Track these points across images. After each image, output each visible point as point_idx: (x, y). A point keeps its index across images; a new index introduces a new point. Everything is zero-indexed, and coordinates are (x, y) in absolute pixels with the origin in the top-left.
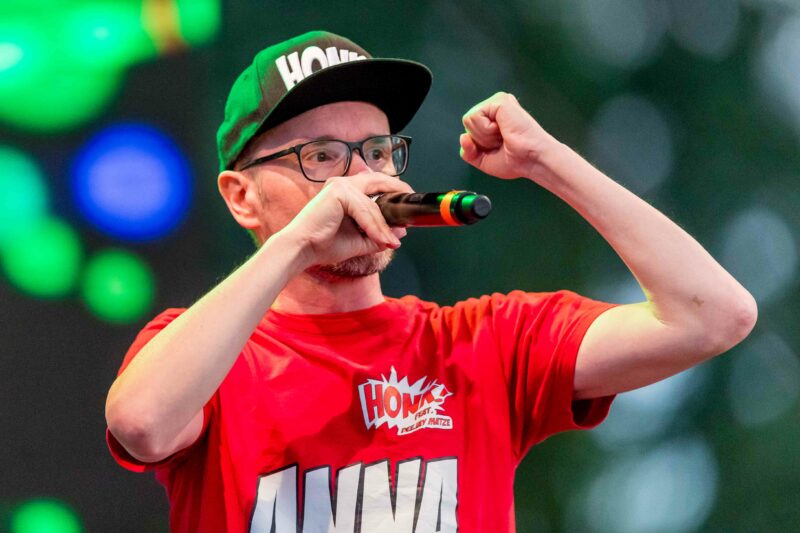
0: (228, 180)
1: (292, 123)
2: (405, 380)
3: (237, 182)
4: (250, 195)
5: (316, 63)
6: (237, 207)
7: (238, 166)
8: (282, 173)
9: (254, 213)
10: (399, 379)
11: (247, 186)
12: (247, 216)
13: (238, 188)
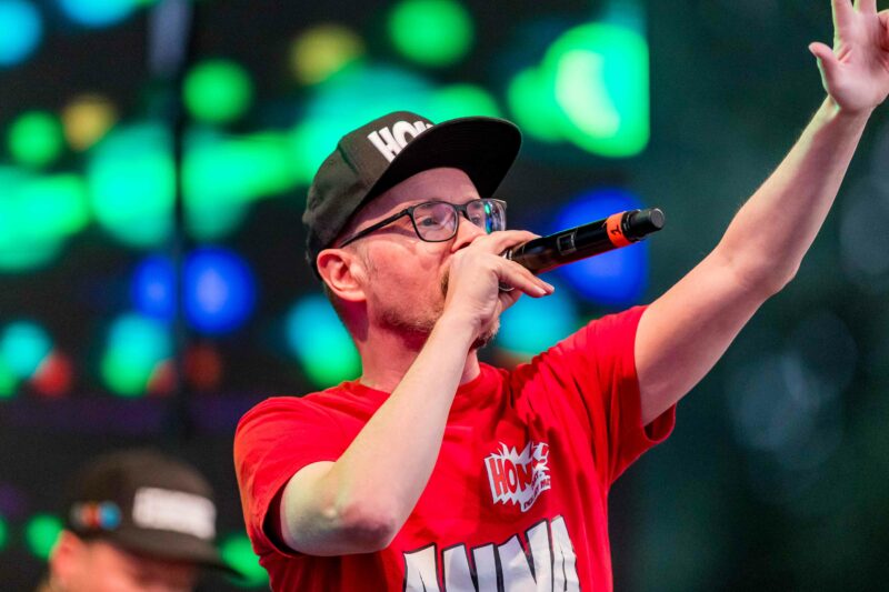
0: (327, 259)
1: (397, 190)
2: (514, 450)
3: (338, 259)
4: (355, 269)
5: (407, 135)
6: (339, 285)
7: (339, 243)
8: (391, 240)
9: (360, 285)
10: (510, 451)
11: (350, 263)
12: (352, 290)
13: (338, 266)
